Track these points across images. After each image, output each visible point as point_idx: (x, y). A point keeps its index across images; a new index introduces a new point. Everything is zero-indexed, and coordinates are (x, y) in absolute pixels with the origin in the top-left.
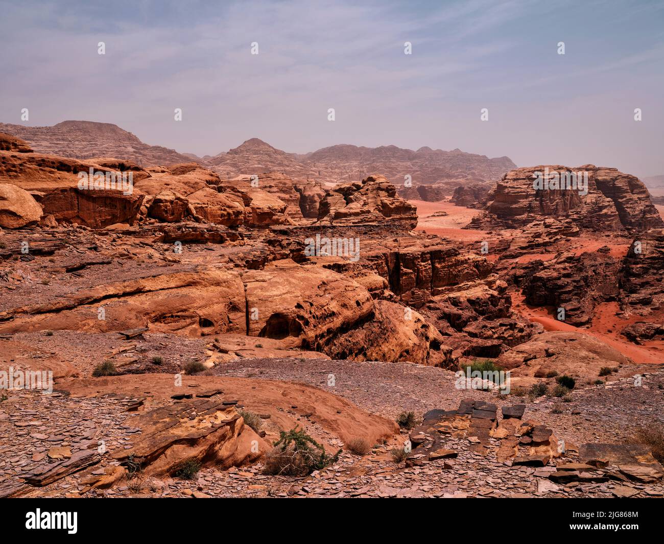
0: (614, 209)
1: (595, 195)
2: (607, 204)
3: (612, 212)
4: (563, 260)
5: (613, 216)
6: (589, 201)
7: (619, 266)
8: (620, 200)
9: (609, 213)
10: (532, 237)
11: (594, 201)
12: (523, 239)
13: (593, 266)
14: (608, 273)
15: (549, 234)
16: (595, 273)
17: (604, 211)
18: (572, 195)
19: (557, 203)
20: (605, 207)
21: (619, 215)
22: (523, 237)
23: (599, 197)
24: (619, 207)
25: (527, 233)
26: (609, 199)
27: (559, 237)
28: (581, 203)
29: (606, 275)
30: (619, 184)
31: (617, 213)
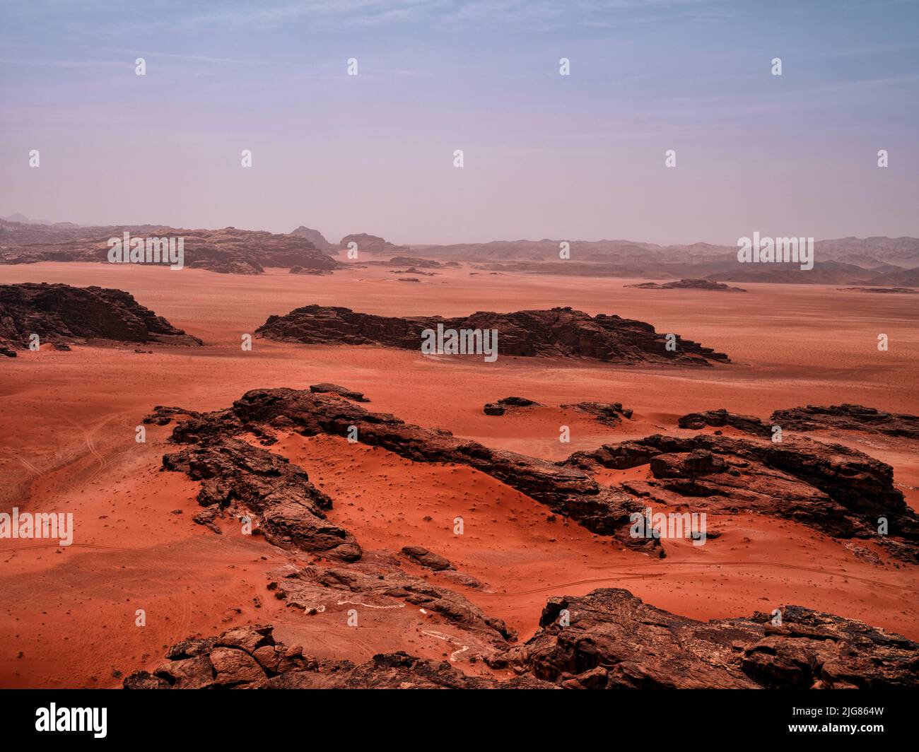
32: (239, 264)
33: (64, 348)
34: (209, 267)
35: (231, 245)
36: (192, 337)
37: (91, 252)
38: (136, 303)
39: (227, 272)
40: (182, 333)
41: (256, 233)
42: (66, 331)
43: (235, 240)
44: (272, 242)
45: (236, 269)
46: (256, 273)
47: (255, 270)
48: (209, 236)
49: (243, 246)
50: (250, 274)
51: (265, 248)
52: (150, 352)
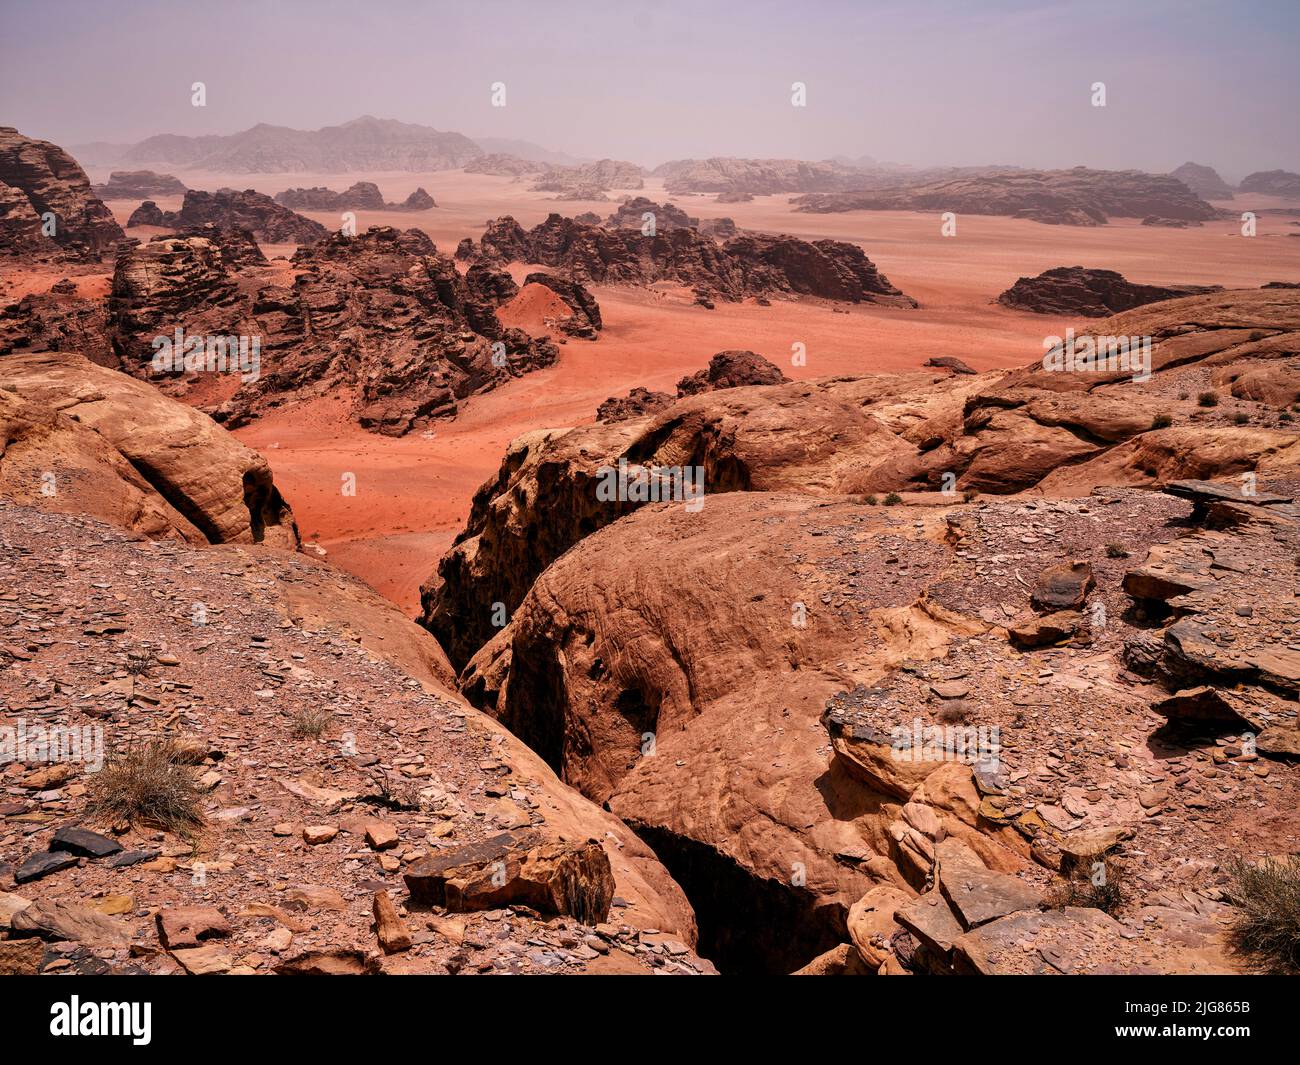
0: (29, 210)
2: (14, 199)
3: (27, 216)
7: (103, 315)
8: (37, 192)
9: (24, 217)
13: (55, 320)
14: (89, 331)
16: (65, 333)
17: (13, 213)
20: (14, 205)
24: (38, 203)
26: (16, 190)
29: (86, 335)
30: (30, 159)
32: (1073, 213)
33: (764, 303)
34: (1038, 217)
35: (1071, 190)
36: (908, 298)
37: (908, 200)
38: (867, 259)
39: (1056, 222)
40: (900, 293)
41: (1110, 174)
42: (786, 286)
43: (1082, 183)
44: (1129, 185)
45: (1068, 220)
46: (1094, 225)
47: (1092, 221)
48: (1048, 179)
49: (1086, 190)
50: (1085, 225)
51: (1116, 192)
52: (847, 312)
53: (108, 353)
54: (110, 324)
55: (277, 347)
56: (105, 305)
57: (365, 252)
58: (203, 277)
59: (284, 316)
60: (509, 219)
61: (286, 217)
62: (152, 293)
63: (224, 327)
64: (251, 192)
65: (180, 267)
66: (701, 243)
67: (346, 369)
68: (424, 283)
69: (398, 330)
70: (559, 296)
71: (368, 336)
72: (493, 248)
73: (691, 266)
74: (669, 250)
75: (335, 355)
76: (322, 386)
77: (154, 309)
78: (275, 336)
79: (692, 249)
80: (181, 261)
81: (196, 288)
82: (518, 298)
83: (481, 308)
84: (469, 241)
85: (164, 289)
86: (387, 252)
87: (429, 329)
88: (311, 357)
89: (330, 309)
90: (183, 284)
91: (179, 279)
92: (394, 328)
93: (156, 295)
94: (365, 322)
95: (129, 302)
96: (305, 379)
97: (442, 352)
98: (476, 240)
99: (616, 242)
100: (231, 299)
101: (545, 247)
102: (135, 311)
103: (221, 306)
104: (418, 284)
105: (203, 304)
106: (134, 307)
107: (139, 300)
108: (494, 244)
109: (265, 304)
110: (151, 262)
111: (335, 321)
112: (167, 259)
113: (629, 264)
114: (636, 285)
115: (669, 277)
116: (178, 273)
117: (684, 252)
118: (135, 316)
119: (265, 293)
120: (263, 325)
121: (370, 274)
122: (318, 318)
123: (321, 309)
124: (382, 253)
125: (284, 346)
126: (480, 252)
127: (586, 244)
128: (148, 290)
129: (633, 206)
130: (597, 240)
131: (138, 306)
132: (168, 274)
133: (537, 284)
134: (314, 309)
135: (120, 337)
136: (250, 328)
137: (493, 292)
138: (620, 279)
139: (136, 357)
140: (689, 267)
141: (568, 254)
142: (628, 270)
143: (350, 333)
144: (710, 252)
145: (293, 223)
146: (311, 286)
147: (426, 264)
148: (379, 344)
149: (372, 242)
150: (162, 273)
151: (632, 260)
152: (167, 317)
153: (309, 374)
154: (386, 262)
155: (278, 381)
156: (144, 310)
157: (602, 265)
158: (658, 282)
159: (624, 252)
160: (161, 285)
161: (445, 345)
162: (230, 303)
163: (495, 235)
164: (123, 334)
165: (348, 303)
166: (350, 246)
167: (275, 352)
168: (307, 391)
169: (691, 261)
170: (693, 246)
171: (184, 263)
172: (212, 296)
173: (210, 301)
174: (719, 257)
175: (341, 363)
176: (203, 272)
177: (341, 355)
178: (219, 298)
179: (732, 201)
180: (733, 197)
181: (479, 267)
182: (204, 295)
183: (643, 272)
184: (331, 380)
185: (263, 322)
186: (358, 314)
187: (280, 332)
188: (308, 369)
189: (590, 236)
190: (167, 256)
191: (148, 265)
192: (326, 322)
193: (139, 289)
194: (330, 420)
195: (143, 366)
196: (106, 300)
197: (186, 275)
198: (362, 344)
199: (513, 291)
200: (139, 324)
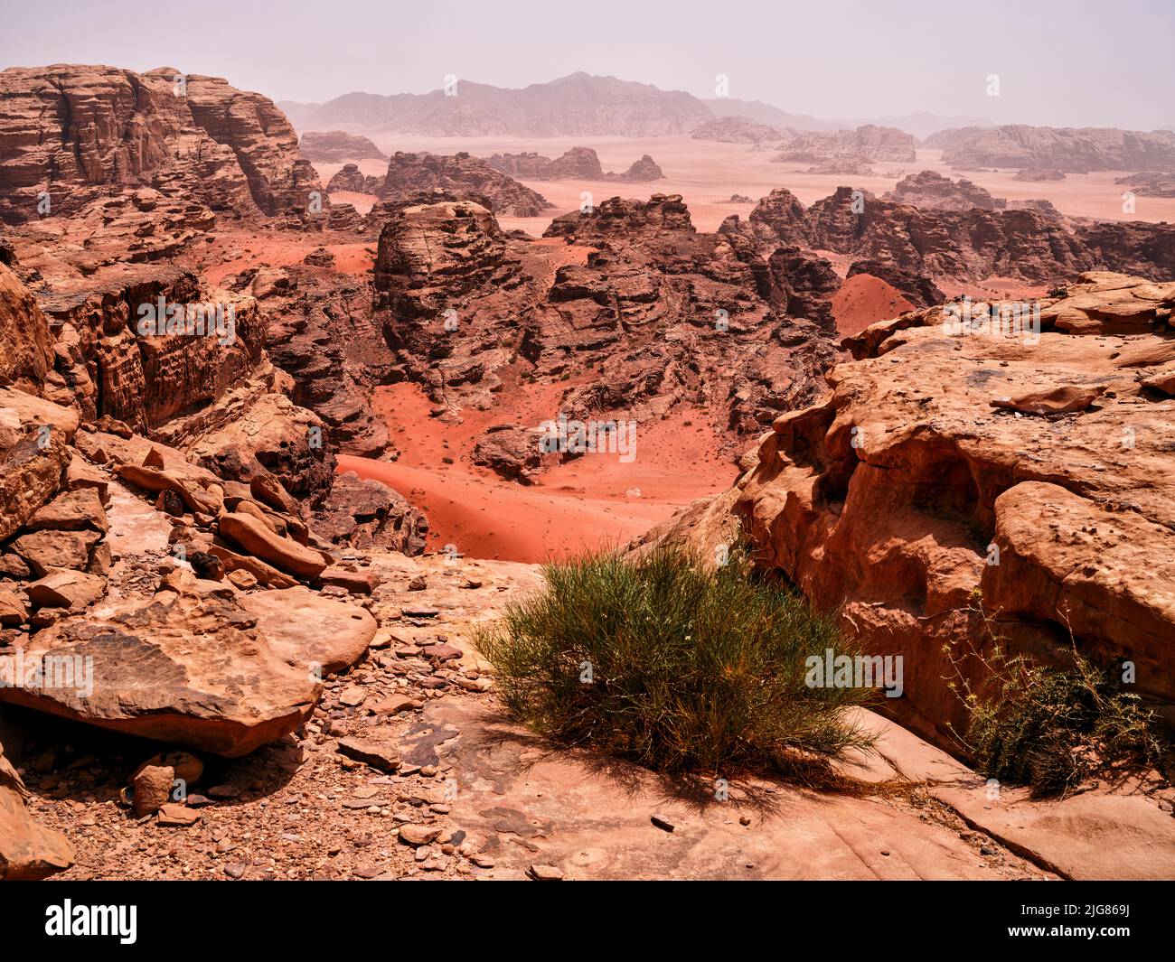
0: (237, 170)
1: (194, 138)
2: (223, 157)
3: (235, 176)
4: (268, 288)
5: (239, 184)
6: (183, 151)
7: (370, 295)
8: (244, 150)
9: (230, 178)
10: (135, 234)
11: (194, 150)
12: (115, 242)
13: (318, 299)
14: (355, 315)
15: (170, 225)
16: (330, 316)
17: (220, 173)
18: (146, 137)
19: (115, 154)
20: (222, 163)
21: (249, 181)
22: (113, 236)
23: (203, 141)
24: (246, 163)
25: (122, 226)
26: (225, 147)
27: (191, 234)
28: (166, 154)
29: (352, 320)
30: (241, 112)
31: (245, 178)
53: (380, 345)
54: (377, 307)
55: (590, 348)
56: (370, 283)
57: (648, 226)
58: (487, 251)
59: (594, 306)
60: (786, 193)
61: (505, 185)
62: (434, 269)
63: (513, 317)
64: (465, 156)
65: (465, 237)
66: (1049, 230)
67: (683, 383)
68: (741, 269)
69: (749, 331)
70: (899, 292)
71: (704, 338)
72: (767, 228)
73: (1037, 259)
74: (999, 237)
75: (667, 363)
76: (660, 404)
77: (438, 290)
78: (586, 333)
79: (1038, 237)
80: (465, 229)
81: (481, 265)
82: (842, 293)
83: (815, 304)
84: (736, 218)
85: (448, 264)
86: (679, 226)
87: (799, 333)
88: (642, 363)
89: (644, 299)
90: (468, 259)
91: (464, 252)
92: (743, 328)
93: (439, 272)
94: (696, 318)
95: (406, 280)
96: (639, 394)
97: (818, 366)
98: (744, 218)
99: (935, 225)
100: (515, 280)
101: (833, 229)
102: (415, 292)
103: (506, 288)
104: (732, 269)
105: (487, 285)
106: (412, 287)
107: (419, 277)
108: (768, 222)
109: (569, 288)
110: (430, 229)
111: (652, 316)
112: (449, 227)
113: (953, 254)
114: (963, 281)
115: (1008, 273)
116: (463, 245)
117: (1026, 241)
118: (418, 298)
119: (568, 274)
120: (568, 317)
121: (666, 255)
122: (630, 310)
123: (632, 299)
124: (671, 228)
125: (598, 346)
126: (751, 232)
127: (893, 226)
128: (429, 265)
129: (918, 181)
130: (909, 221)
131: (419, 286)
132: (452, 246)
133: (867, 276)
134: (624, 298)
135: (395, 325)
136: (551, 319)
137: (807, 284)
138: (941, 274)
139: (422, 353)
140: (1035, 260)
141: (864, 238)
142: (951, 262)
143: (676, 332)
144: (1063, 242)
145: (512, 191)
146: (614, 267)
147: (733, 244)
148: (723, 350)
149: (657, 214)
150: (446, 245)
151: (953, 249)
152: (451, 300)
153: (643, 387)
154: (680, 239)
155: (606, 396)
156: (426, 291)
157: (916, 255)
158: (990, 280)
159: (946, 237)
160: (444, 259)
161: (820, 356)
162: (514, 286)
163: (770, 212)
164: (400, 321)
165: (662, 292)
166: (626, 219)
167: (587, 353)
168: (641, 411)
169: (1038, 252)
170: (1040, 233)
171: (468, 231)
172: (498, 275)
173: (495, 282)
174: (1075, 249)
175: (676, 373)
176: (488, 244)
177: (673, 364)
178: (504, 279)
179: (1037, 179)
180: (1039, 174)
181: (788, 251)
182: (488, 274)
183: (969, 265)
184: (669, 398)
185: (567, 313)
186: (677, 306)
187: (591, 327)
188: (641, 381)
189: (898, 217)
190: (450, 222)
191: (428, 234)
192: (641, 316)
193: (419, 264)
194: (692, 457)
195: (436, 366)
196: (372, 277)
197: (471, 247)
198: (697, 349)
199: (835, 284)
200: (423, 309)
